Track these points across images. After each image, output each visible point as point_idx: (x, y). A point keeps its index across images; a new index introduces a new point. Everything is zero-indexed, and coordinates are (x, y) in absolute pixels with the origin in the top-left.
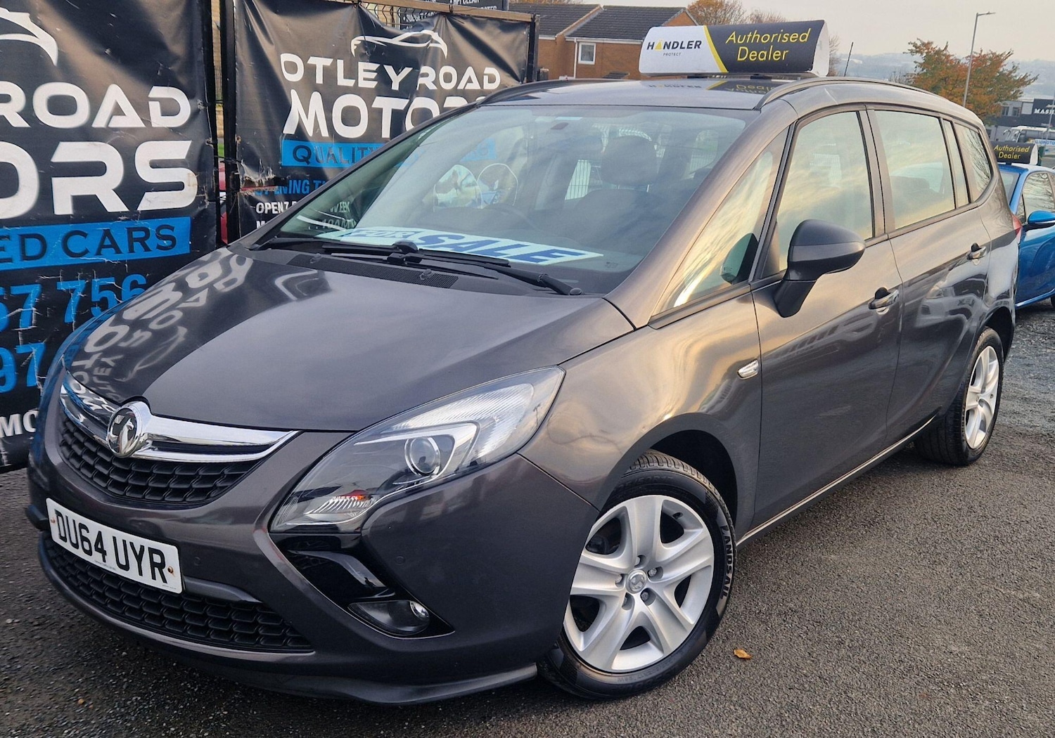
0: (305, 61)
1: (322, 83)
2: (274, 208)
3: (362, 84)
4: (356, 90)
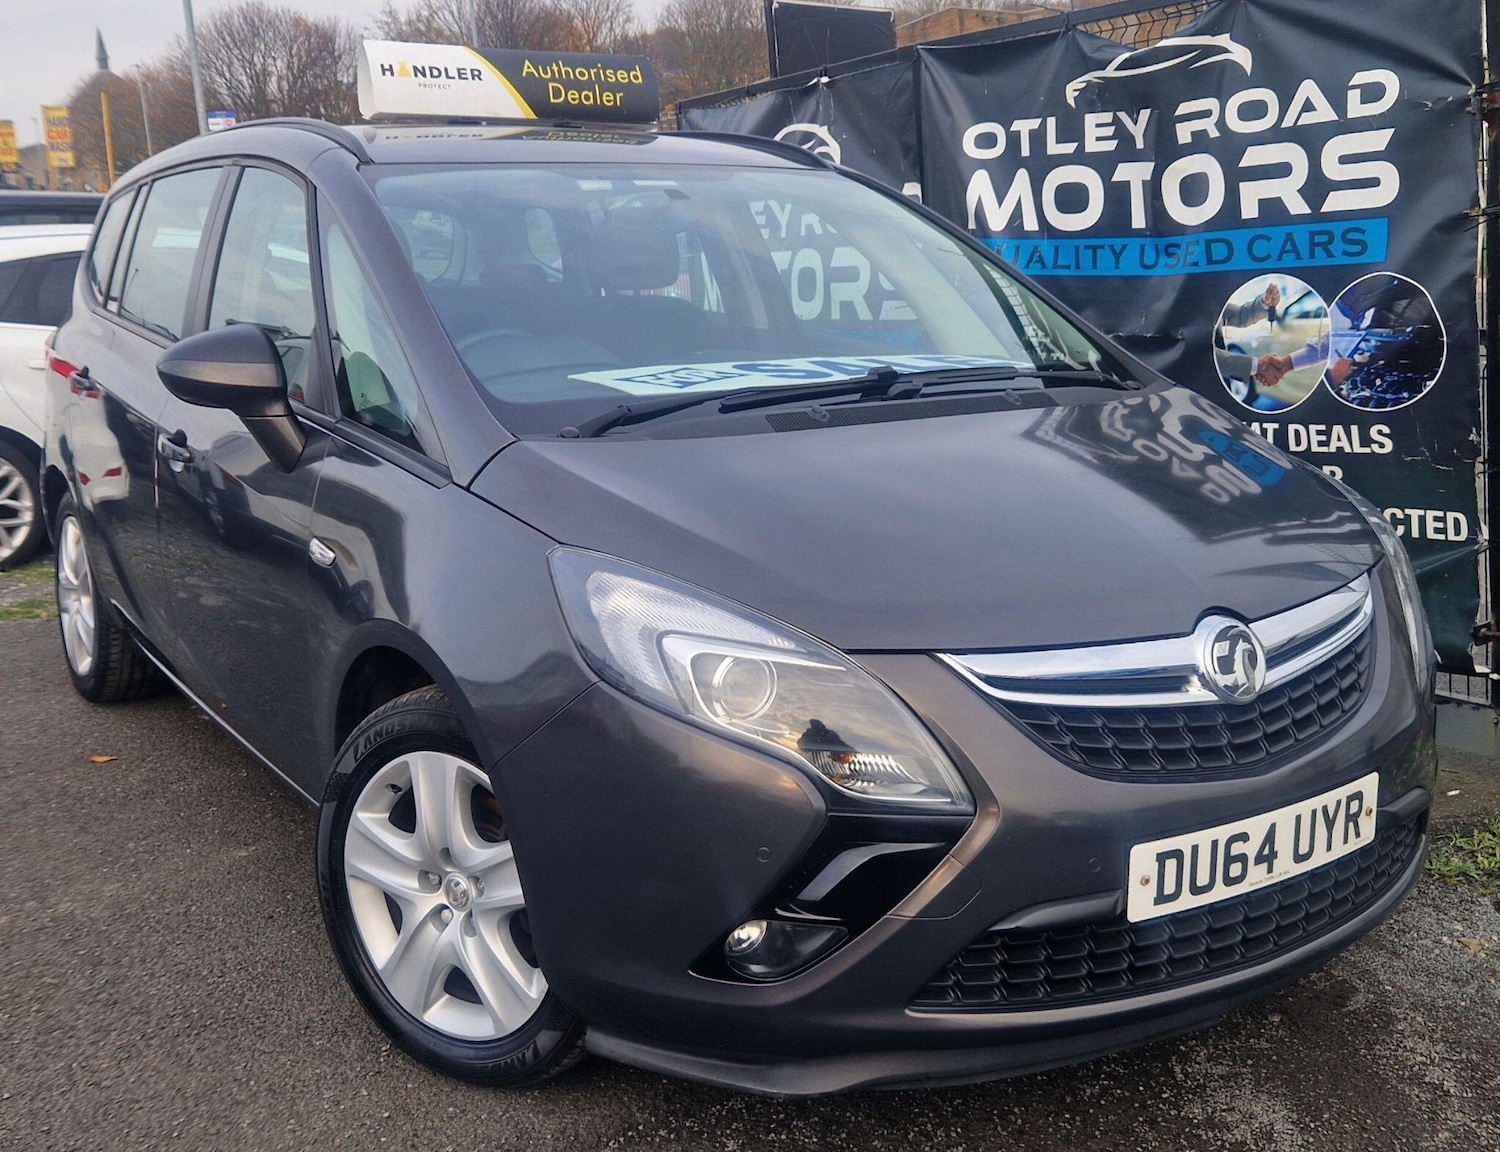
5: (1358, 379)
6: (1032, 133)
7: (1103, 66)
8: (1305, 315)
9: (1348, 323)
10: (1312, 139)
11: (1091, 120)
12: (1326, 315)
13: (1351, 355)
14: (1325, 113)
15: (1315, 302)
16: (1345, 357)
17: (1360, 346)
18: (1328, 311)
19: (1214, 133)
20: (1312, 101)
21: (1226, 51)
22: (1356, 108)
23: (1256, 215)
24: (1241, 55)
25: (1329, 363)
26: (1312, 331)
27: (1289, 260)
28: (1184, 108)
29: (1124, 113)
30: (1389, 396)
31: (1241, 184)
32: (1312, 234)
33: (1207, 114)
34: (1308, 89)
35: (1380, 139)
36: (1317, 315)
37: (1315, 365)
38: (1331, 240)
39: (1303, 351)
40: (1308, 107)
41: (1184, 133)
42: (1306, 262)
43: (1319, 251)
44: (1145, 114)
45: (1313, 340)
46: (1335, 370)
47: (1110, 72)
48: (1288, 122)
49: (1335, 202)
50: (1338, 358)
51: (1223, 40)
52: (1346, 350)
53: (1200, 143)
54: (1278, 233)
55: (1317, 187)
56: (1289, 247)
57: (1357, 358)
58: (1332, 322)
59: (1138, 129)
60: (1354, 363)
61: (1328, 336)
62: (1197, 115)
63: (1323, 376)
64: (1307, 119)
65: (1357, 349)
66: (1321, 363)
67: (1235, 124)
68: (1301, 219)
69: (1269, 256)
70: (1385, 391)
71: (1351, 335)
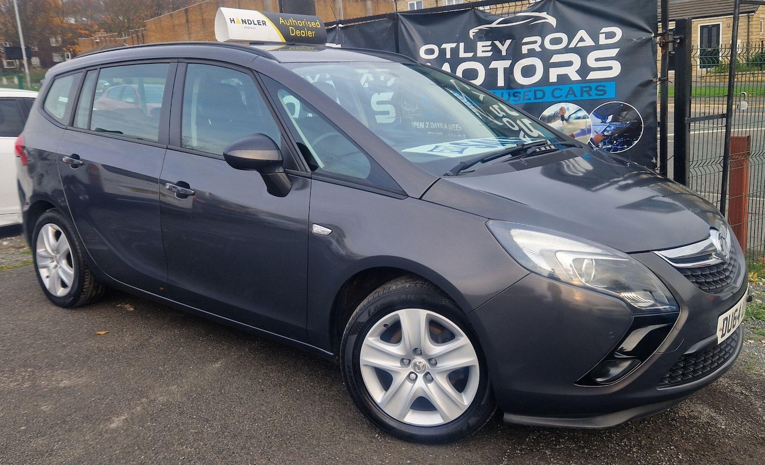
0: (439, 47)
1: (449, 57)
2: (418, 125)
3: (480, 54)
4: (475, 59)
5: (606, 141)
6: (452, 49)
7: (491, 23)
8: (579, 118)
9: (600, 121)
10: (583, 53)
11: (480, 44)
12: (588, 118)
13: (603, 132)
14: (589, 42)
15: (583, 113)
16: (600, 133)
17: (607, 129)
18: (589, 116)
19: (538, 49)
20: (583, 37)
21: (545, 19)
22: (602, 40)
23: (556, 81)
24: (552, 21)
25: (592, 136)
26: (582, 124)
27: (571, 97)
28: (526, 40)
29: (498, 41)
30: (619, 147)
31: (550, 69)
32: (582, 88)
33: (535, 42)
34: (582, 33)
35: (614, 52)
36: (584, 118)
37: (585, 136)
38: (591, 89)
39: (579, 131)
40: (582, 40)
41: (525, 50)
42: (579, 98)
43: (585, 94)
44: (508, 42)
45: (584, 127)
46: (595, 138)
47: (494, 25)
48: (572, 45)
49: (592, 76)
50: (596, 134)
51: (544, 14)
52: (600, 131)
53: (531, 53)
54: (566, 88)
55: (584, 70)
56: (571, 92)
57: (606, 133)
58: (591, 121)
59: (504, 48)
60: (605, 136)
61: (590, 126)
62: (531, 43)
63: (589, 141)
64: (581, 44)
65: (605, 130)
66: (588, 135)
67: (548, 46)
68: (577, 82)
69: (561, 96)
70: (617, 145)
71: (602, 125)
